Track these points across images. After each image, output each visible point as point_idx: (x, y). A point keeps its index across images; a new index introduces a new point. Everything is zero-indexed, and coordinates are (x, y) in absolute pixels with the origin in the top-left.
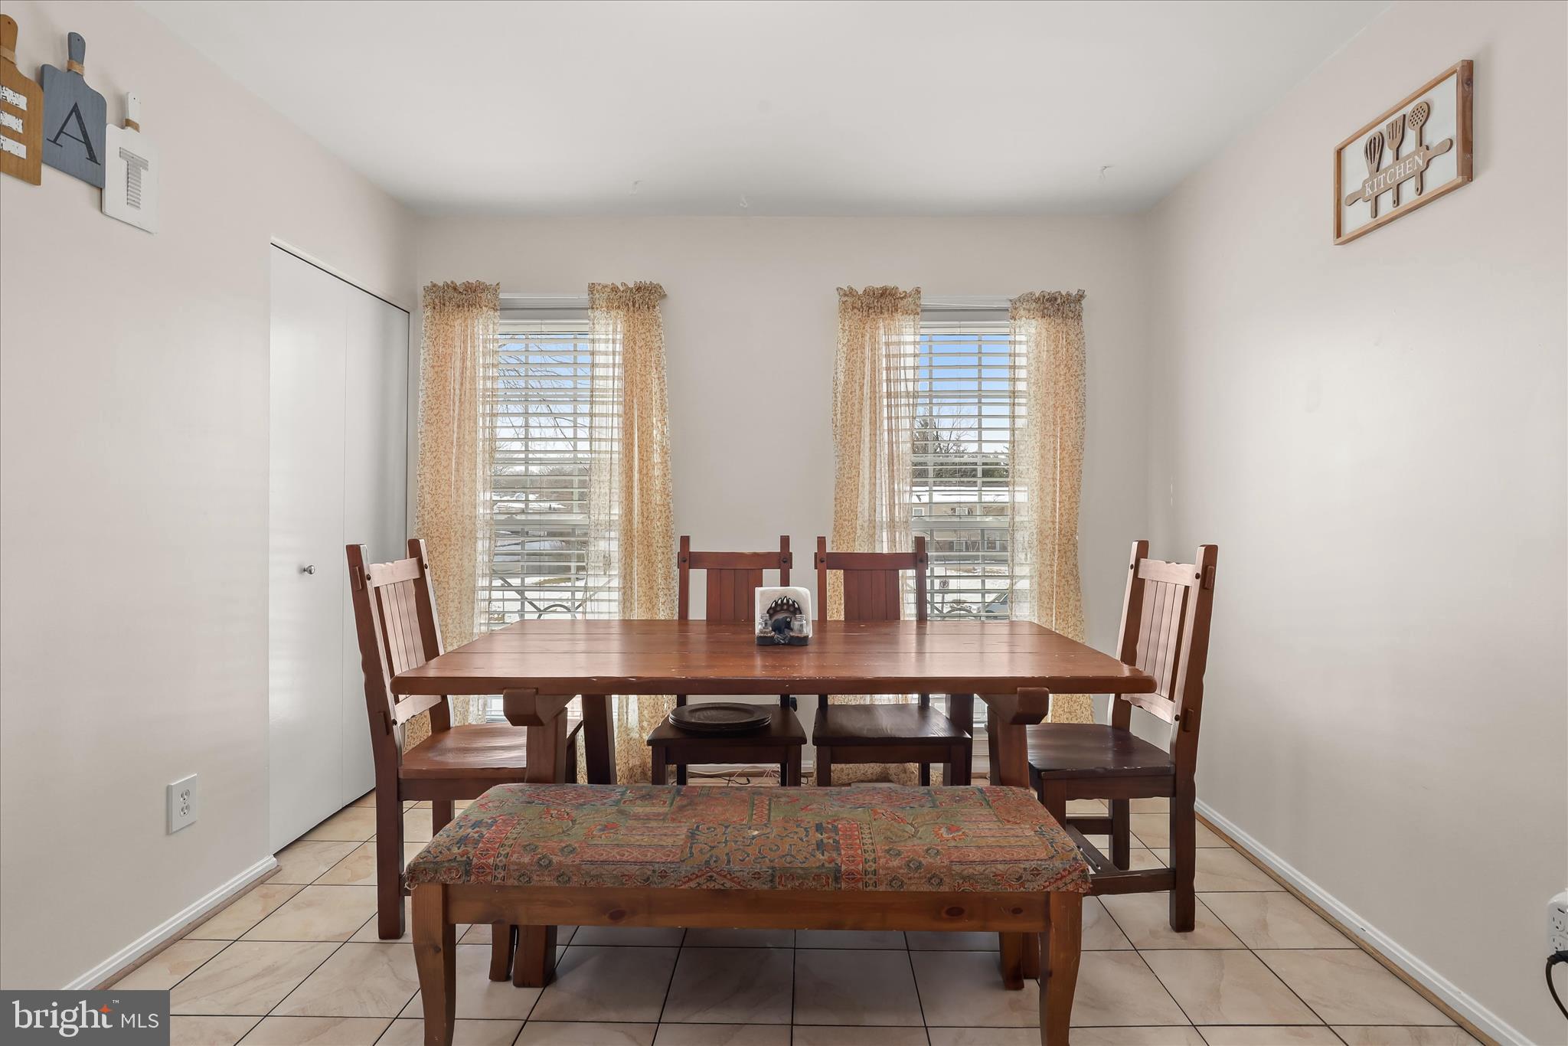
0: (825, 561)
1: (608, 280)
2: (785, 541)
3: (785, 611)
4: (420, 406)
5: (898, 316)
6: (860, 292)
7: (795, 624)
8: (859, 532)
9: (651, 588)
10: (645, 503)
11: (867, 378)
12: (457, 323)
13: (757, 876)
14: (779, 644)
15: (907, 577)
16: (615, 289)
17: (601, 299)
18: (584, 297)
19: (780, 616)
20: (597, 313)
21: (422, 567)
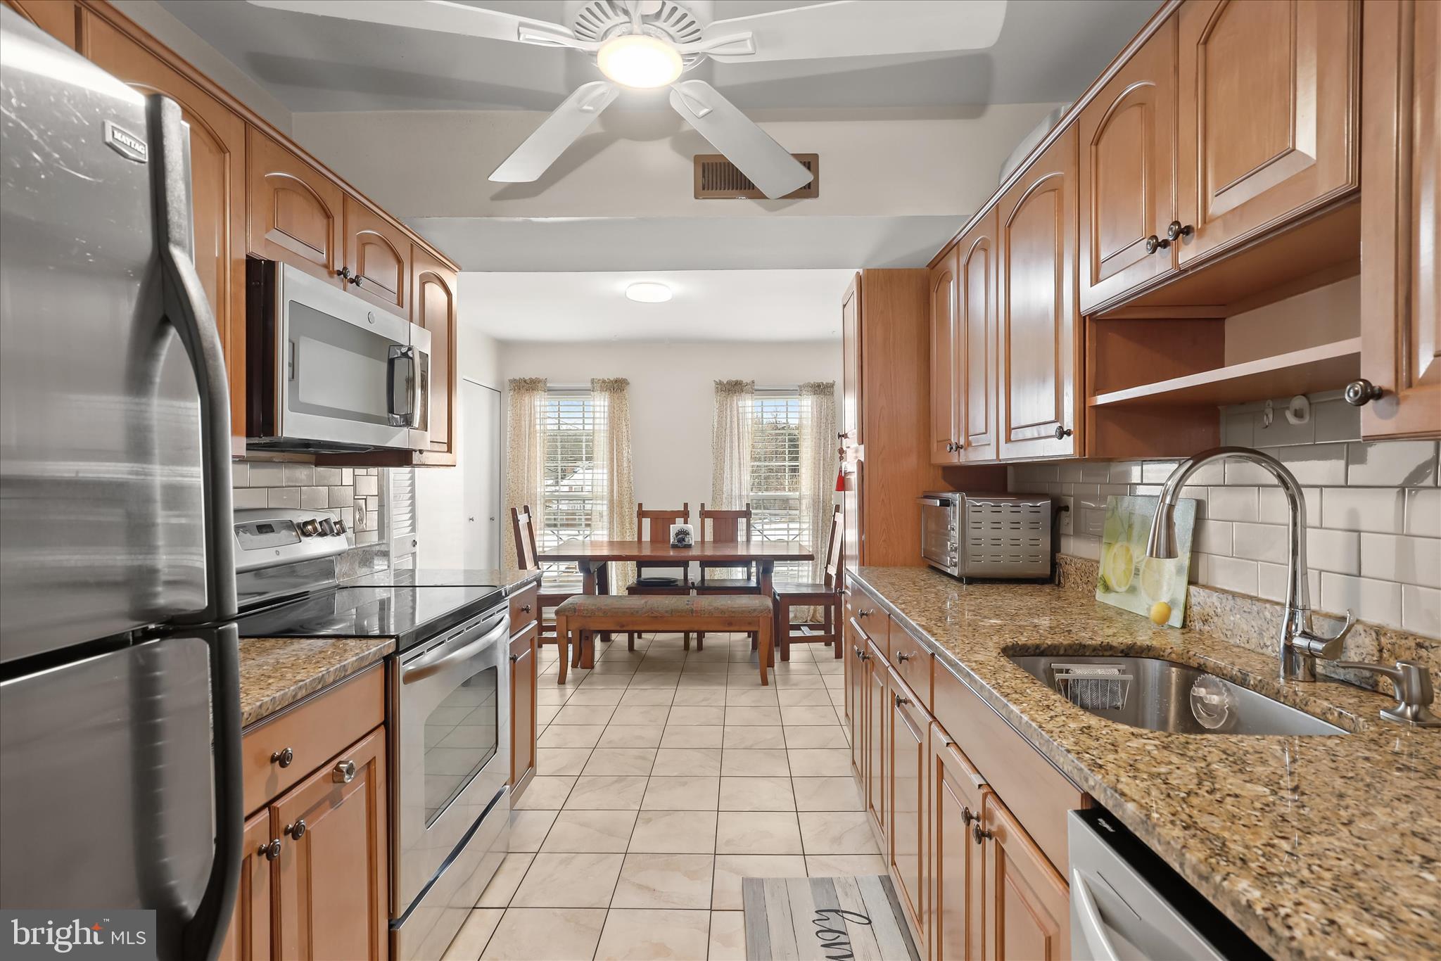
0: (704, 514)
1: (600, 377)
2: (686, 505)
3: (683, 534)
4: (508, 440)
5: (743, 394)
6: (725, 382)
7: (687, 540)
8: (724, 501)
9: (623, 528)
10: (620, 487)
11: (728, 425)
12: (526, 398)
13: (667, 612)
14: (679, 547)
15: (742, 522)
16: (604, 382)
17: (597, 386)
18: (589, 385)
19: (680, 536)
20: (595, 393)
21: (530, 517)
